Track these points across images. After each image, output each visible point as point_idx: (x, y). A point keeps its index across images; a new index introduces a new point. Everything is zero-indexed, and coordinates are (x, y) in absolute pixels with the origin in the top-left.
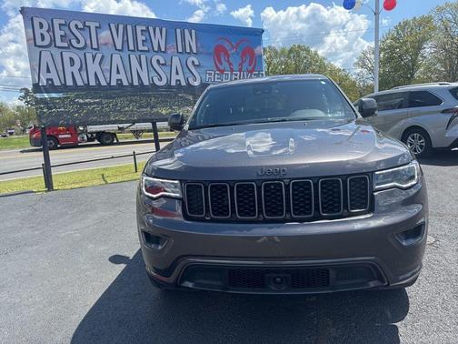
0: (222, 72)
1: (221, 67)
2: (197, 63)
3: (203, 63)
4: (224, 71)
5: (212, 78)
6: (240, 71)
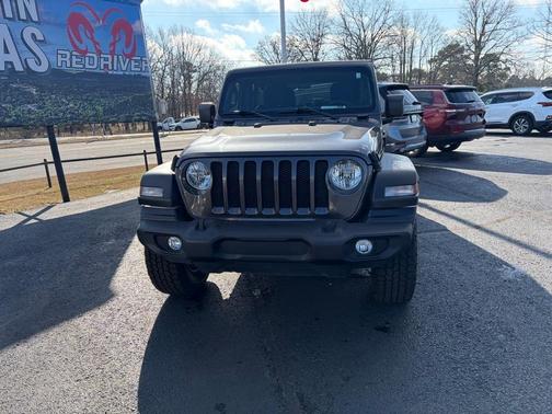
0: (84, 53)
1: (82, 47)
2: (40, 37)
3: (50, 39)
4: (86, 52)
5: (68, 62)
6: (112, 53)
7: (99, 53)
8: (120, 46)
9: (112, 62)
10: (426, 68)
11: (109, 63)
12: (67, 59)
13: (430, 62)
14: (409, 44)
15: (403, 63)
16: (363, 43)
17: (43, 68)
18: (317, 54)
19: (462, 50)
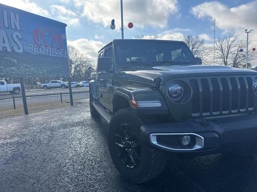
0: (39, 46)
2: (20, 37)
5: (32, 49)
6: (52, 47)
7: (46, 46)
9: (52, 51)
11: (50, 51)
12: (32, 48)
17: (21, 51)
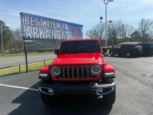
4: (74, 36)
6: (78, 36)
7: (76, 36)
8: (79, 35)
10: (129, 37)
11: (78, 38)
13: (130, 36)
14: (125, 31)
15: (123, 36)
16: (114, 31)
18: (102, 34)
19: (138, 33)
